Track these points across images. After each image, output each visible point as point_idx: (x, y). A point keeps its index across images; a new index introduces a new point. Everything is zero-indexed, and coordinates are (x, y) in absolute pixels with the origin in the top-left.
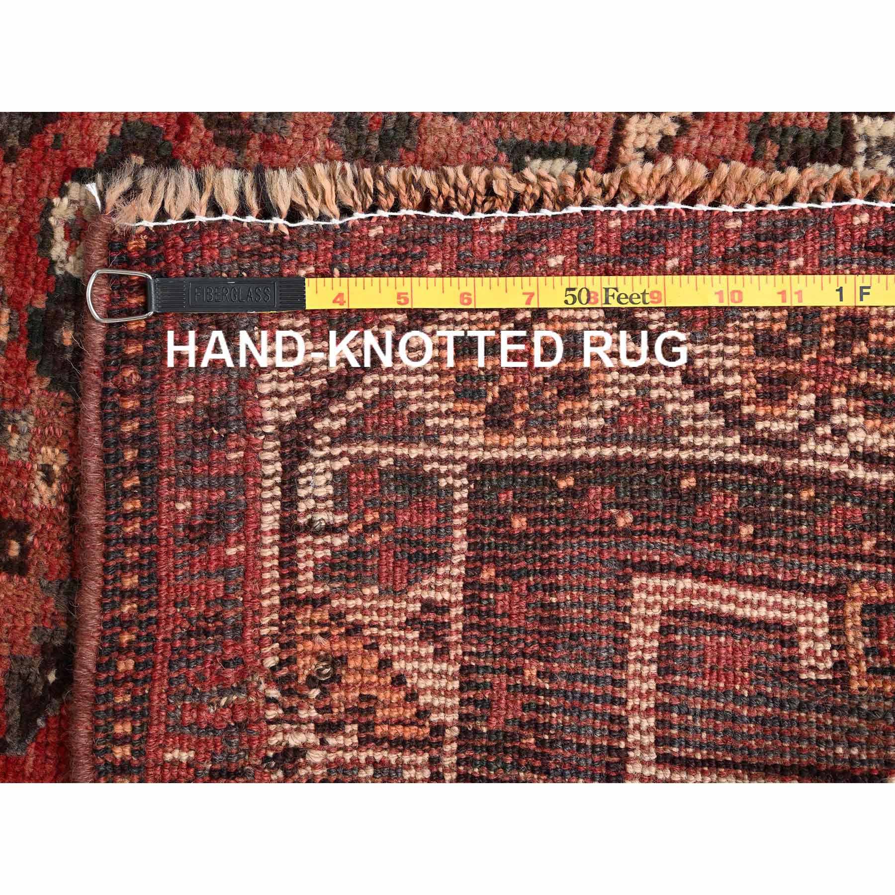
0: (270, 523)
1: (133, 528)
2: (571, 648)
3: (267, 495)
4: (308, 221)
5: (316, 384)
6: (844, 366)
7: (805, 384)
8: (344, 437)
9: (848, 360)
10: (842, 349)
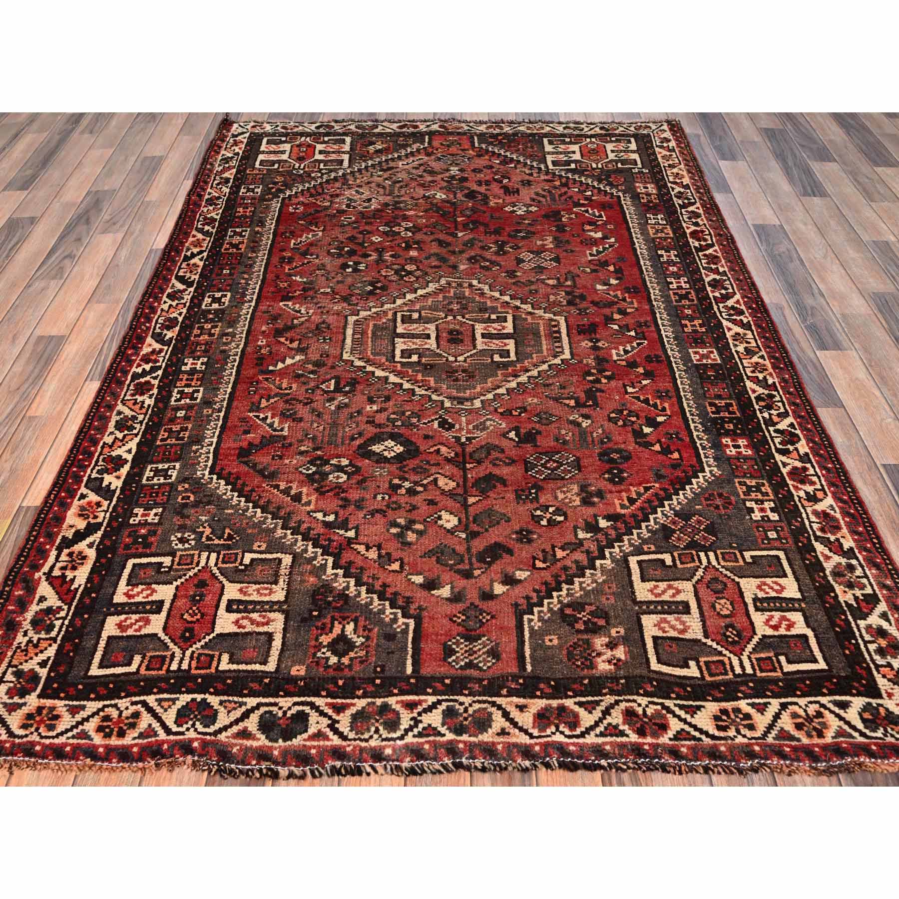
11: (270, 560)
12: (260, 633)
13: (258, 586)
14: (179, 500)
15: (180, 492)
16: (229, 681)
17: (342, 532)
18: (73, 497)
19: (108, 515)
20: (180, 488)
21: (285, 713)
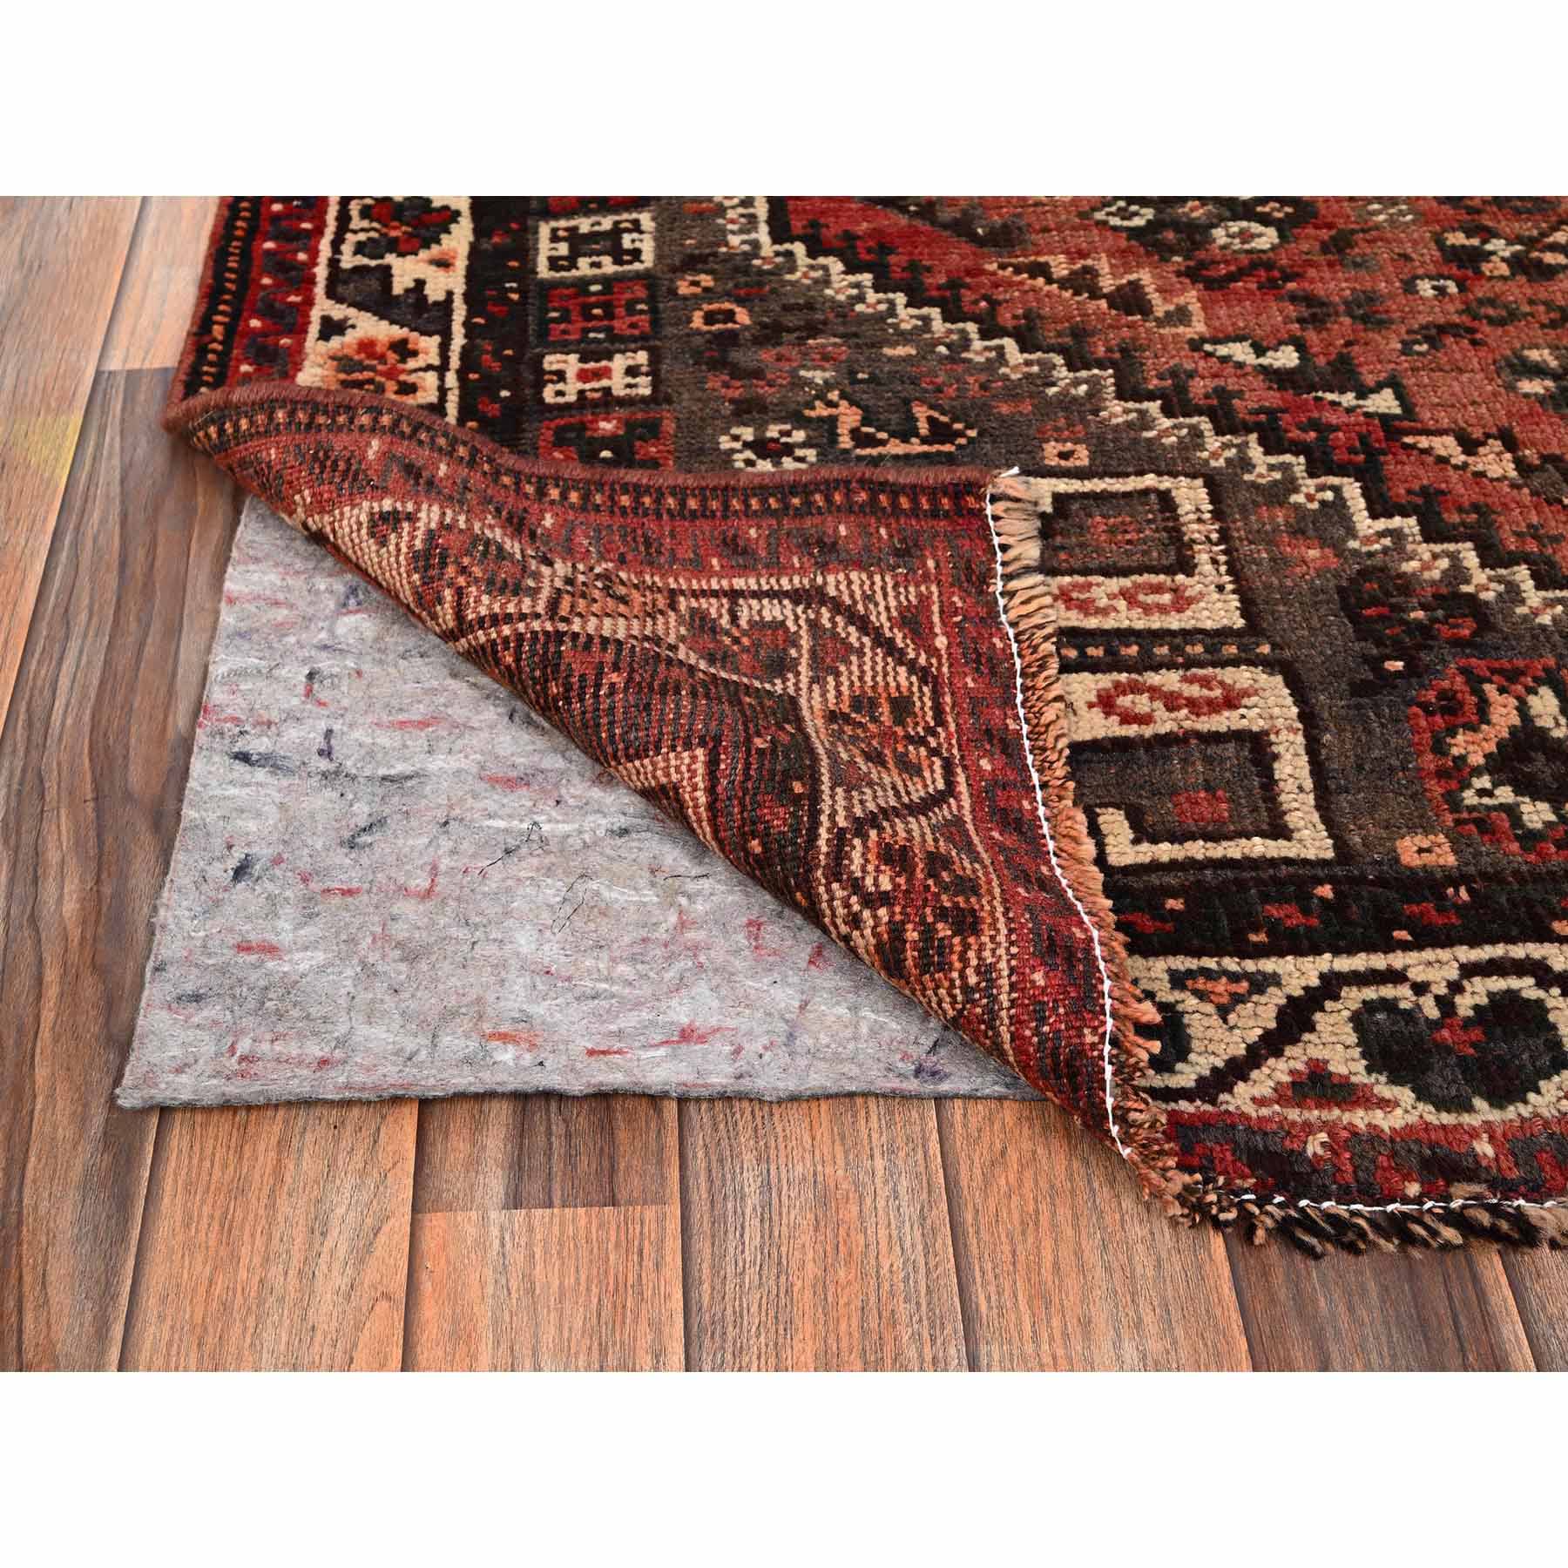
0: (739, 583)
1: (736, 504)
2: (637, 706)
3: (763, 581)
4: (1002, 602)
5: (860, 607)
6: (924, 917)
7: (901, 880)
8: (814, 625)
9: (930, 919)
10: (942, 914)
11: (1127, 495)
12: (1215, 738)
13: (1126, 582)
14: (697, 321)
15: (694, 301)
16: (1174, 904)
17: (1348, 399)
18: (301, 330)
19: (451, 379)
20: (684, 288)
21: (1446, 1004)
